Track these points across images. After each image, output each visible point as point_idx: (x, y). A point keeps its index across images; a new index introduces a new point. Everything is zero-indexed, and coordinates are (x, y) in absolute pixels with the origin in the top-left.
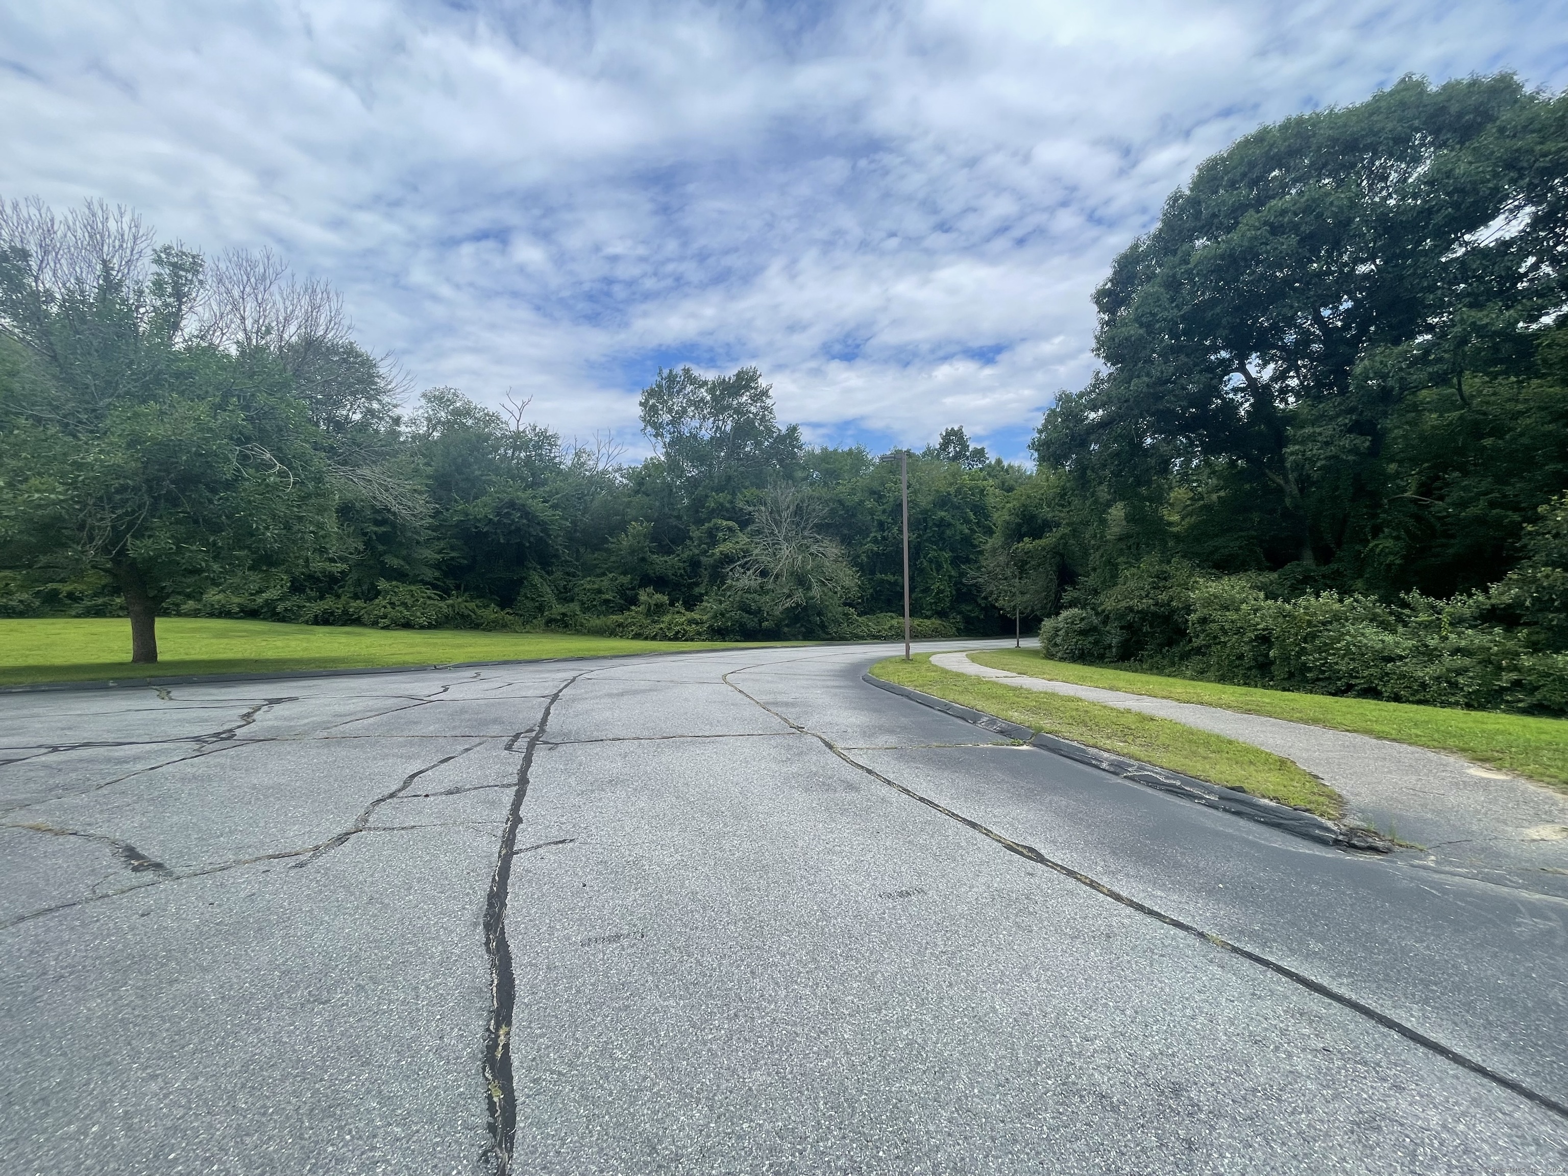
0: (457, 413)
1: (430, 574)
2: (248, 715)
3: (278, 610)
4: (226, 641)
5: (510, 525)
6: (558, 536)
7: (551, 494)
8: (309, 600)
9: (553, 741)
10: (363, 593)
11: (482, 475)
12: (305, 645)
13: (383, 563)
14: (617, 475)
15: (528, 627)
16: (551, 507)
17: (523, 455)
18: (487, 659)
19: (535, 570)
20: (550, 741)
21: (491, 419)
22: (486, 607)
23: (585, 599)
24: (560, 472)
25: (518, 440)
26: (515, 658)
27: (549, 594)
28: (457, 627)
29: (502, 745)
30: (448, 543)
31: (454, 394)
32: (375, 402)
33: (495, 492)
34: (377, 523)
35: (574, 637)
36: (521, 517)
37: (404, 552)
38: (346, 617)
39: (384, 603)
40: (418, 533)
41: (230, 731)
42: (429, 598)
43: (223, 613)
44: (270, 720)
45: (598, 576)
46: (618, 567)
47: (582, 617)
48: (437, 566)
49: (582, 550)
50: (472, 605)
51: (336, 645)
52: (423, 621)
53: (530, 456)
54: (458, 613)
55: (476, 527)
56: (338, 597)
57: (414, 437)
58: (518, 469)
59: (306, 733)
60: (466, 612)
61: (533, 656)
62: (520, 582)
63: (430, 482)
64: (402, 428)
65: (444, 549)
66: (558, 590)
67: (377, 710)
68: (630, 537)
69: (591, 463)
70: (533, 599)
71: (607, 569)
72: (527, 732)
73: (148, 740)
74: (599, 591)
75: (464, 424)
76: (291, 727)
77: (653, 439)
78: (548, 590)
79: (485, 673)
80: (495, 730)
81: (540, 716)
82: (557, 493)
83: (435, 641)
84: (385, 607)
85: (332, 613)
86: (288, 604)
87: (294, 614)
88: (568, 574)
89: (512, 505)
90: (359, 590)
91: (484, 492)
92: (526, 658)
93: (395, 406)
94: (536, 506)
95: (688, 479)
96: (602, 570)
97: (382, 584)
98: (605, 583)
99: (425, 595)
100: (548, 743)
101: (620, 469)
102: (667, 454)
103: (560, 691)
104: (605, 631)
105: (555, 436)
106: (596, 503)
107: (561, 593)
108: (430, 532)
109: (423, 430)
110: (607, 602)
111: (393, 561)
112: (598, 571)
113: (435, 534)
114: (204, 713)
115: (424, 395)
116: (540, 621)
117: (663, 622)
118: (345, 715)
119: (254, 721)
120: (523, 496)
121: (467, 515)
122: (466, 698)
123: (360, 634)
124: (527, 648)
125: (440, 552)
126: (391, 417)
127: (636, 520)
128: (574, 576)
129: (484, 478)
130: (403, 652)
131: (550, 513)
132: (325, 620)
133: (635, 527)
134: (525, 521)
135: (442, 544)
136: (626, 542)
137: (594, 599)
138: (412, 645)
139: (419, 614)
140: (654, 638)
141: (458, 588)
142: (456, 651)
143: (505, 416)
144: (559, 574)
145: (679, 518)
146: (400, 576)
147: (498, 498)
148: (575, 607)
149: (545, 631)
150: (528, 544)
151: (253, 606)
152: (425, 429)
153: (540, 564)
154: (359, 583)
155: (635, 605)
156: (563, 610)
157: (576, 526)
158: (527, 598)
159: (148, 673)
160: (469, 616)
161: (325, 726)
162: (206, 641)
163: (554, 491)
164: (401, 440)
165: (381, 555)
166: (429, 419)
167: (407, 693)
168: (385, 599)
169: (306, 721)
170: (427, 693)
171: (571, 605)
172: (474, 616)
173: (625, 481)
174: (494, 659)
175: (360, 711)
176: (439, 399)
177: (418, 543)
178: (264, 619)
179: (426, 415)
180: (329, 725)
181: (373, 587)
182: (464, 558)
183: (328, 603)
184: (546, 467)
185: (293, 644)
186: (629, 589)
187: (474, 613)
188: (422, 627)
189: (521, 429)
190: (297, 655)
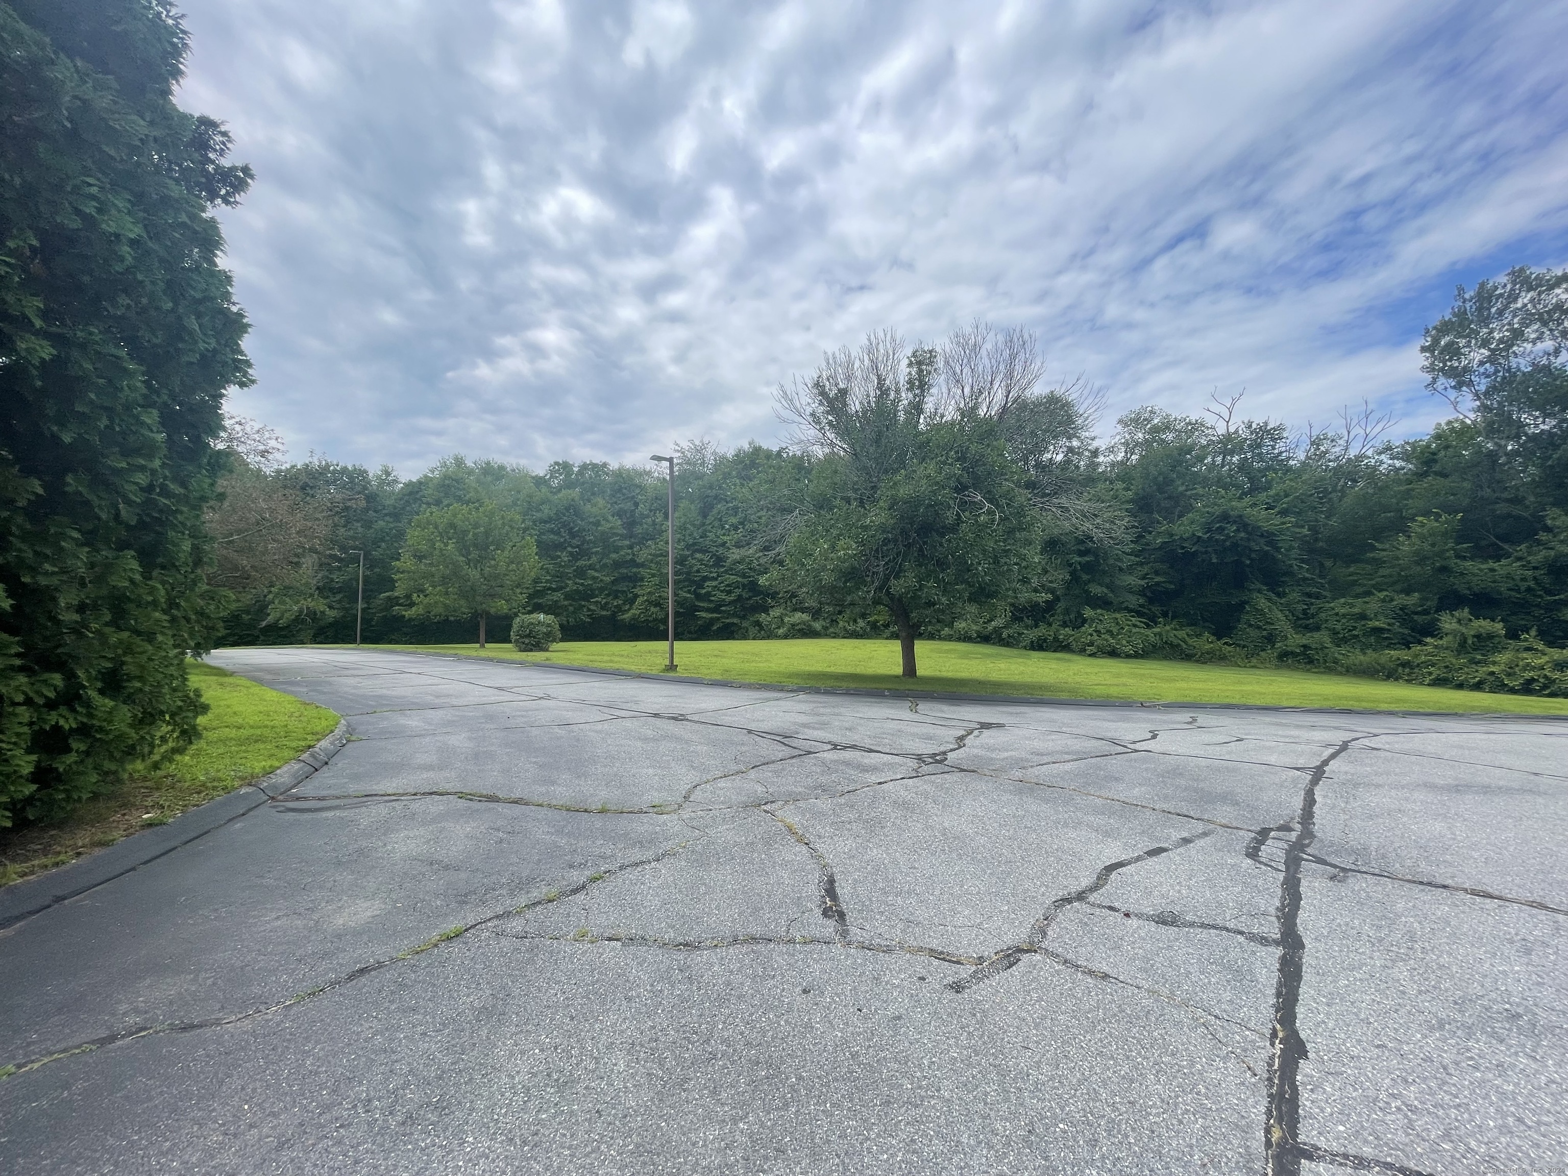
0: (1156, 430)
1: (1134, 601)
2: (961, 738)
3: (1003, 636)
4: (966, 661)
5: (1224, 541)
6: (1291, 548)
7: (1277, 498)
8: (1027, 627)
9: (1336, 861)
10: (1071, 621)
11: (1186, 491)
12: (1022, 668)
13: (1087, 592)
14: (1383, 457)
15: (1254, 661)
16: (1279, 513)
17: (1235, 459)
18: (1205, 700)
19: (1259, 591)
20: (1329, 860)
21: (1195, 427)
22: (1198, 636)
23: (1338, 627)
24: (1289, 469)
25: (1229, 445)
26: (1243, 701)
27: (1281, 622)
28: (1166, 658)
29: (1241, 847)
30: (1152, 567)
31: (1151, 412)
32: (1075, 439)
33: (1204, 506)
34: (1082, 554)
35: (1324, 677)
36: (1238, 530)
37: (1107, 580)
38: (1058, 644)
39: (1090, 630)
40: (1120, 560)
41: (944, 753)
42: (1135, 626)
43: (965, 638)
44: (976, 747)
45: (1357, 596)
46: (1394, 583)
47: (1336, 652)
48: (1142, 592)
49: (1328, 563)
50: (1182, 634)
51: (1047, 670)
52: (1129, 649)
53: (1246, 459)
54: (1166, 643)
55: (1183, 548)
56: (1050, 625)
57: (1113, 465)
58: (1231, 476)
59: (1002, 770)
60: (1176, 641)
61: (1268, 701)
62: (1241, 605)
63: (1130, 506)
64: (1101, 459)
65: (1147, 574)
66: (1293, 615)
67: (1077, 752)
68: (1414, 539)
69: (1337, 449)
70: (1259, 628)
71: (1373, 586)
72: (1279, 829)
73: (888, 751)
74: (1363, 617)
75: (1163, 441)
76: (992, 759)
77: (1452, 394)
78: (1280, 615)
79: (1203, 718)
80: (1224, 813)
81: (1298, 803)
82: (1286, 496)
83: (1142, 671)
84: (1091, 635)
85: (1045, 640)
86: (1011, 631)
87: (1015, 639)
88: (1309, 595)
89: (1225, 517)
90: (1067, 618)
91: (1189, 508)
92: (1258, 703)
93: (1093, 439)
94: (1260, 517)
95: (1534, 438)
96: (1365, 589)
97: (1088, 612)
98: (1373, 605)
99: (1130, 623)
100: (1324, 862)
101: (1389, 448)
102: (1484, 408)
103: (1326, 763)
104: (1379, 672)
105: (1280, 428)
106: (1348, 501)
107: (1298, 619)
108: (1133, 558)
109: (1120, 456)
110: (1377, 631)
111: (1096, 590)
112: (1360, 590)
113: (1137, 559)
114: (931, 730)
115: (1120, 421)
116: (1270, 653)
117: (1494, 663)
118: (1042, 755)
119: (964, 745)
120: (1241, 506)
121: (1172, 535)
122: (1180, 751)
123: (1069, 661)
124: (1257, 688)
125: (1143, 578)
126: (1089, 451)
127: (1426, 513)
128: (1317, 598)
129: (1189, 493)
130: (1108, 683)
131: (1277, 520)
132: (1039, 646)
133: (1422, 525)
134: (1243, 535)
135: (1146, 569)
136: (1405, 546)
137: (1355, 628)
138: (1118, 676)
139: (1124, 642)
140: (1478, 687)
141: (1165, 615)
142: (1166, 685)
143: (1210, 420)
144: (1294, 595)
145: (1517, 501)
146: (1104, 603)
147: (1208, 513)
148: (1323, 637)
149: (1278, 667)
150: (1248, 562)
151: (986, 632)
152: (1123, 454)
153: (1266, 584)
154: (1067, 612)
155: (1433, 636)
156: (1304, 641)
157: (1317, 533)
158: (1250, 626)
159: (907, 687)
160: (1179, 645)
161: (1022, 764)
162: (954, 661)
163: (1282, 494)
164: (1100, 470)
165: (1086, 584)
166: (1126, 444)
167: (1109, 735)
168: (1090, 627)
169: (1006, 754)
170: (1132, 737)
171: (1316, 635)
172: (1185, 646)
173: (1398, 463)
174: (1214, 700)
175: (1057, 752)
176: (1135, 421)
177: (1121, 569)
178: (994, 644)
179: (1123, 441)
180: (1025, 764)
181: (1080, 615)
182: (1170, 582)
183: (1042, 631)
184: (1268, 468)
185: (1013, 667)
186: (1416, 613)
187: (1185, 642)
188: (1128, 656)
189: (1232, 430)
190: (1012, 679)
